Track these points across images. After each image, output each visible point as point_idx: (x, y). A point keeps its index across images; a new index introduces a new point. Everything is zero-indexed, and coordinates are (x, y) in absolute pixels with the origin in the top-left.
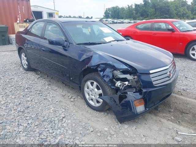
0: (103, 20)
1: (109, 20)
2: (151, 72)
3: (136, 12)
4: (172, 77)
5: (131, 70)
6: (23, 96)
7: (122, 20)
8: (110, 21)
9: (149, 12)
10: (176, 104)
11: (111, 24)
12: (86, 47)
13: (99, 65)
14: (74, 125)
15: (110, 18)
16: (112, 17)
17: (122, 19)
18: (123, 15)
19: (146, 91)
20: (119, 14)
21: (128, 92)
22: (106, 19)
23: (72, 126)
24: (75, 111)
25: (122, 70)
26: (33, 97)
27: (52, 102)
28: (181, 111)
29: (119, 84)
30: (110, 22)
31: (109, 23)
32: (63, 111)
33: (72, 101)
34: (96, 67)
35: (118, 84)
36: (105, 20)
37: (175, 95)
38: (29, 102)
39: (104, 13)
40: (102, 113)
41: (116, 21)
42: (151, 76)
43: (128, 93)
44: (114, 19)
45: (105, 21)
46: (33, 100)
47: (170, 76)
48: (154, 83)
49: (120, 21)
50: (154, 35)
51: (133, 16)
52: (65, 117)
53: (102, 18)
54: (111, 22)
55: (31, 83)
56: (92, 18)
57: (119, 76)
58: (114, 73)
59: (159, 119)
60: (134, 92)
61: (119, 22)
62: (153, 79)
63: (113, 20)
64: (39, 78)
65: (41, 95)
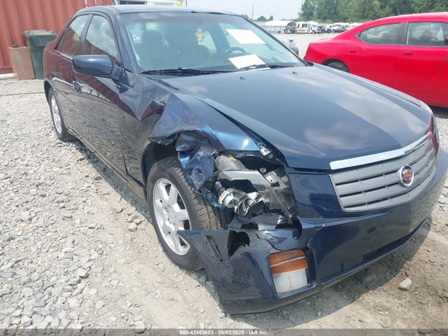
0: (297, 23)
1: (312, 23)
2: (334, 165)
3: (382, 3)
4: (417, 184)
5: (271, 156)
6: (17, 206)
7: (343, 24)
8: (314, 26)
9: (416, 4)
10: (428, 266)
11: (315, 33)
12: (165, 80)
13: (179, 134)
14: (100, 304)
15: (315, 20)
16: (319, 18)
17: (345, 22)
18: (347, 12)
19: (313, 226)
20: (339, 9)
21: (260, 222)
22: (303, 23)
23: (94, 307)
24: (123, 261)
25: (241, 155)
26: (40, 209)
27: (78, 229)
28: (440, 292)
29: (231, 198)
30: (313, 29)
31: (311, 31)
32: (92, 257)
33: (131, 230)
34: (172, 140)
35: (227, 197)
36: (301, 23)
37: (435, 234)
38: (23, 224)
39: (301, 7)
40: (194, 275)
41: (327, 26)
42: (335, 178)
43: (261, 227)
44: (324, 22)
45: (301, 26)
46: (34, 220)
47: (408, 182)
48: (344, 201)
49: (338, 26)
50: (406, 57)
51: (373, 13)
52: (87, 276)
53: (294, 20)
54: (316, 29)
55: (56, 172)
56: (271, 19)
57: (225, 173)
58: (218, 162)
59: (358, 313)
60: (279, 227)
61: (336, 28)
62: (340, 190)
63: (321, 25)
64: (81, 160)
65: (62, 205)
